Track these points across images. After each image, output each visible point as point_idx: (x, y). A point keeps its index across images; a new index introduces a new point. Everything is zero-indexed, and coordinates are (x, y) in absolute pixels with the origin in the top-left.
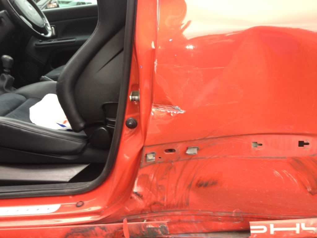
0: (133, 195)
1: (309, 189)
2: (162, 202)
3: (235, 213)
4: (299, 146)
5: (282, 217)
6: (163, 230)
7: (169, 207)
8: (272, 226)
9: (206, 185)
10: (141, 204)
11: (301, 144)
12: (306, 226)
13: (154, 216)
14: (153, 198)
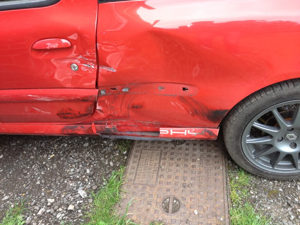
0: (97, 111)
1: (191, 113)
2: (114, 115)
3: (155, 122)
4: (183, 90)
5: (179, 126)
6: (114, 130)
7: (118, 117)
8: (171, 131)
9: (137, 108)
10: (102, 115)
11: (184, 89)
12: (190, 132)
13: (112, 121)
14: (109, 113)
